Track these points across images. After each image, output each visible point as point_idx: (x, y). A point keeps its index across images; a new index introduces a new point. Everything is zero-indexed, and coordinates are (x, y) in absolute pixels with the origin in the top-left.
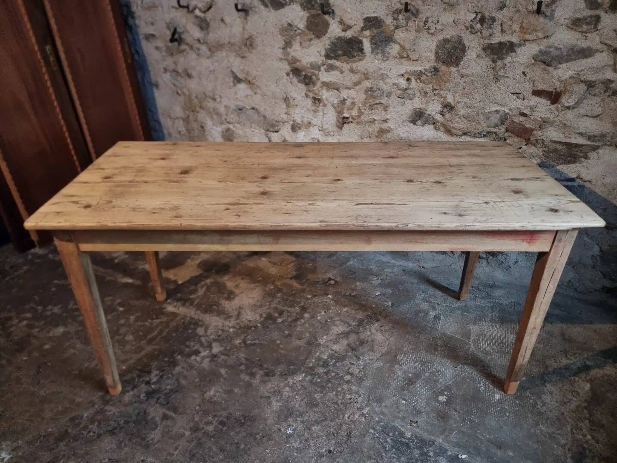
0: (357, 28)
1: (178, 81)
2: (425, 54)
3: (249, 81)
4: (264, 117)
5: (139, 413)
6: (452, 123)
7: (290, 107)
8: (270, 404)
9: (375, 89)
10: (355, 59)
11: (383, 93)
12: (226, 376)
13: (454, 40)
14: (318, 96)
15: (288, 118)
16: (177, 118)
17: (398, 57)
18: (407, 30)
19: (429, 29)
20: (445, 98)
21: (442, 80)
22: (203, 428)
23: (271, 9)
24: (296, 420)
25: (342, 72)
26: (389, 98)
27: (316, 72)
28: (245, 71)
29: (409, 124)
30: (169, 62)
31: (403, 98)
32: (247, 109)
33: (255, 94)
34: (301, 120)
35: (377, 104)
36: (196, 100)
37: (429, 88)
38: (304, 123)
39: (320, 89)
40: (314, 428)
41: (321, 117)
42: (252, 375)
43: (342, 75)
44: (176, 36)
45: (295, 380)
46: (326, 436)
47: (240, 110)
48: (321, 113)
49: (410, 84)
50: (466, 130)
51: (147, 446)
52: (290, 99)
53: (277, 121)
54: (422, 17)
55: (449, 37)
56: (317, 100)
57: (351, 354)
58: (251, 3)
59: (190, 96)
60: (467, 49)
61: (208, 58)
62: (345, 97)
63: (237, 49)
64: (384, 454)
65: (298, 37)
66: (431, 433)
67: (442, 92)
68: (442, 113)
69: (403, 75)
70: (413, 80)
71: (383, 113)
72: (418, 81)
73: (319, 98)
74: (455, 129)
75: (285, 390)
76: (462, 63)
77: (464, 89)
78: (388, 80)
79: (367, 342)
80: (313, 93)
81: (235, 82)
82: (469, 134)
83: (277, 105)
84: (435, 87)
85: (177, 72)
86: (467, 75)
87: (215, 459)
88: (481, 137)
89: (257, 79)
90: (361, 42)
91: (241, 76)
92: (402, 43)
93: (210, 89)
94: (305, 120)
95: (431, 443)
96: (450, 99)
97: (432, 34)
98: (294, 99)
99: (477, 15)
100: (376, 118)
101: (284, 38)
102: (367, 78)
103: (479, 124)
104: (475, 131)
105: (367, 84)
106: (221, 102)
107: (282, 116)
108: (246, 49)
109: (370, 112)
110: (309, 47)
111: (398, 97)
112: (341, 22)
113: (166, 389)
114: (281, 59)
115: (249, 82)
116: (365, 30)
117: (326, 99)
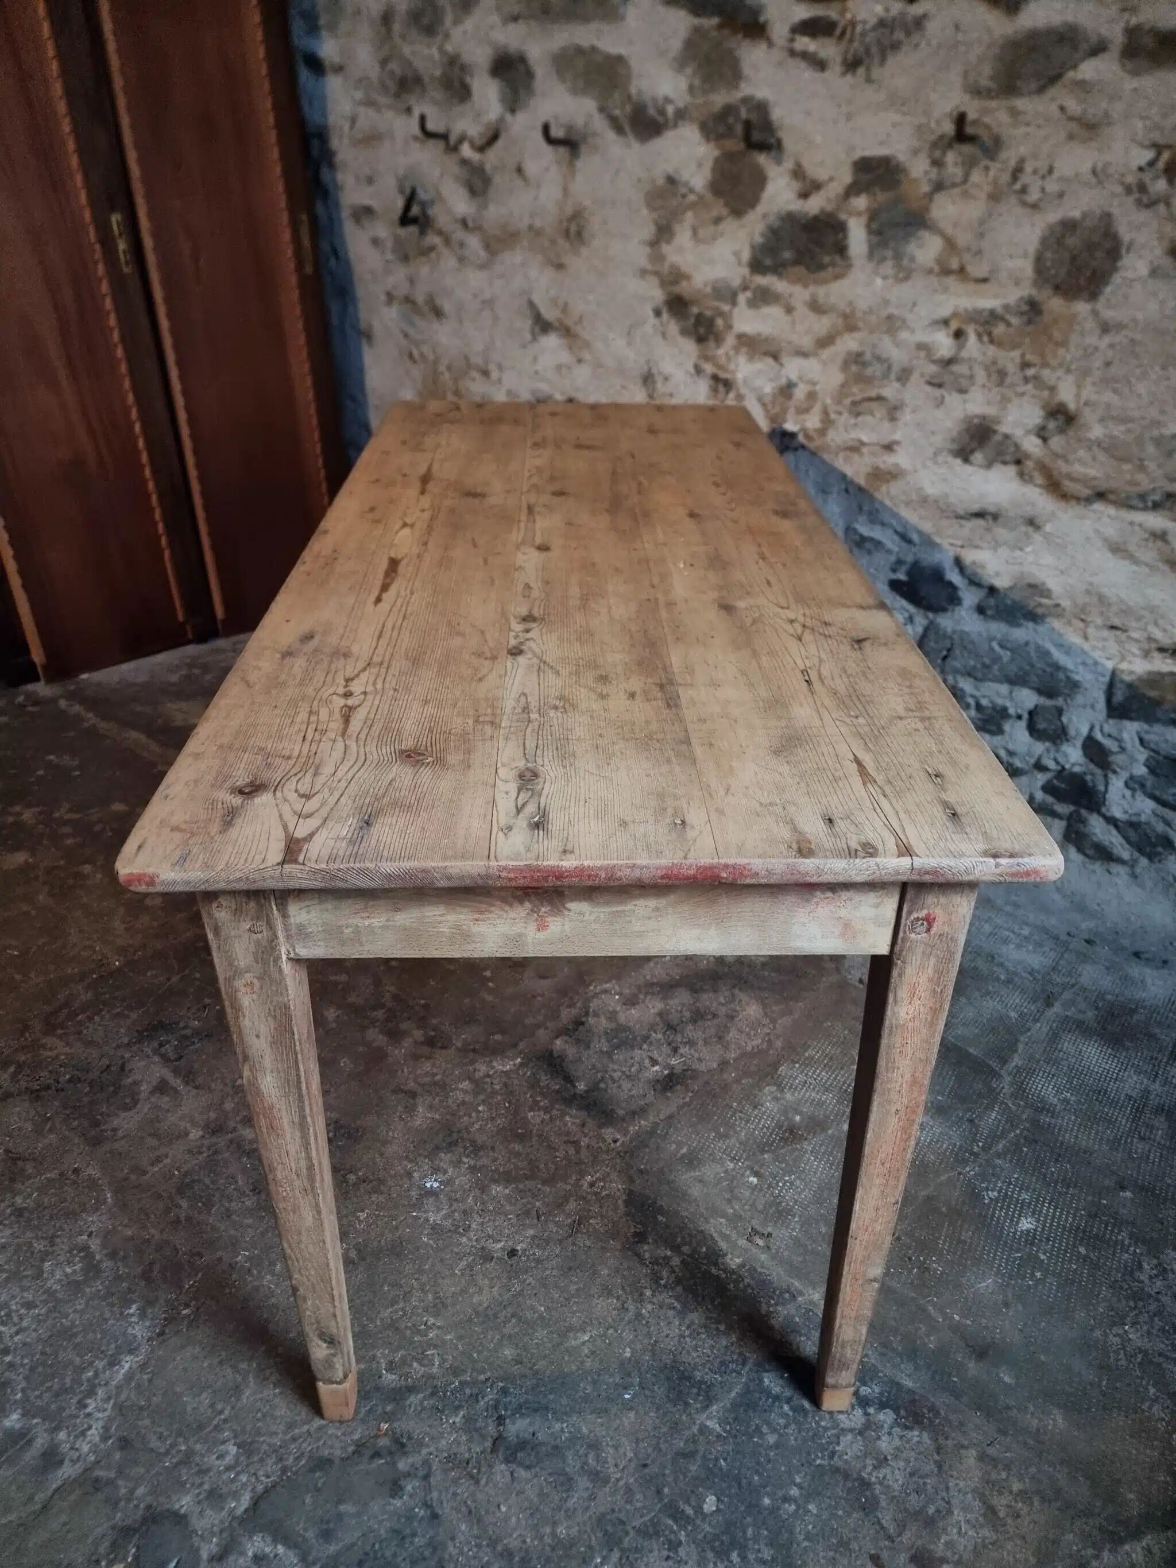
0: (835, 189)
1: (413, 325)
2: (1010, 264)
3: (567, 329)
5: (108, 1066)
6: (1067, 461)
7: (655, 399)
8: (411, 1109)
9: (868, 357)
10: (823, 275)
11: (889, 368)
12: (334, 1025)
13: (1088, 223)
14: (726, 370)
17: (937, 269)
18: (966, 195)
19: (1024, 190)
20: (1053, 389)
21: (1050, 338)
22: (235, 1129)
23: (631, 137)
24: (460, 1161)
25: (789, 310)
26: (903, 385)
27: (726, 308)
28: (560, 302)
29: (950, 459)
30: (398, 278)
31: (940, 386)
32: (556, 402)
33: (579, 361)
35: (870, 399)
36: (447, 375)
37: (1012, 360)
39: (732, 353)
40: (497, 1189)
42: (395, 1035)
43: (788, 318)
44: (415, 210)
45: (493, 1068)
46: (518, 1216)
49: (961, 347)
50: (1103, 486)
51: (96, 1142)
52: (657, 377)
54: (1010, 156)
55: (1076, 214)
56: (721, 384)
57: (660, 1036)
58: (586, 125)
59: (436, 362)
60: (1123, 251)
61: (482, 267)
62: (794, 377)
63: (546, 243)
64: (648, 1293)
65: (689, 215)
66: (794, 1270)
67: (1046, 373)
68: (1042, 433)
69: (946, 322)
70: (972, 339)
71: (886, 425)
72: (985, 338)
73: (727, 376)
74: (1072, 479)
75: (460, 1086)
76: (1108, 289)
77: (1108, 364)
78: (904, 335)
79: (715, 1016)
80: (714, 365)
81: (537, 329)
82: (1111, 497)
83: (625, 392)
84: (1029, 357)
85: (414, 303)
86: (1120, 327)
87: (234, 1204)
88: (1145, 509)
89: (584, 322)
90: (841, 228)
91: (549, 314)
92: (949, 231)
93: (478, 347)
95: (787, 1296)
96: (1067, 394)
97: (1034, 206)
98: (666, 379)
99: (1159, 154)
100: (865, 439)
101: (655, 215)
102: (851, 328)
103: (1142, 468)
104: (1128, 488)
105: (850, 343)
106: (500, 381)
108: (567, 245)
109: (852, 421)
110: (714, 239)
111: (930, 383)
112: (798, 173)
113: (186, 1027)
114: (643, 273)
115: (567, 332)
116: (858, 194)
117: (745, 381)
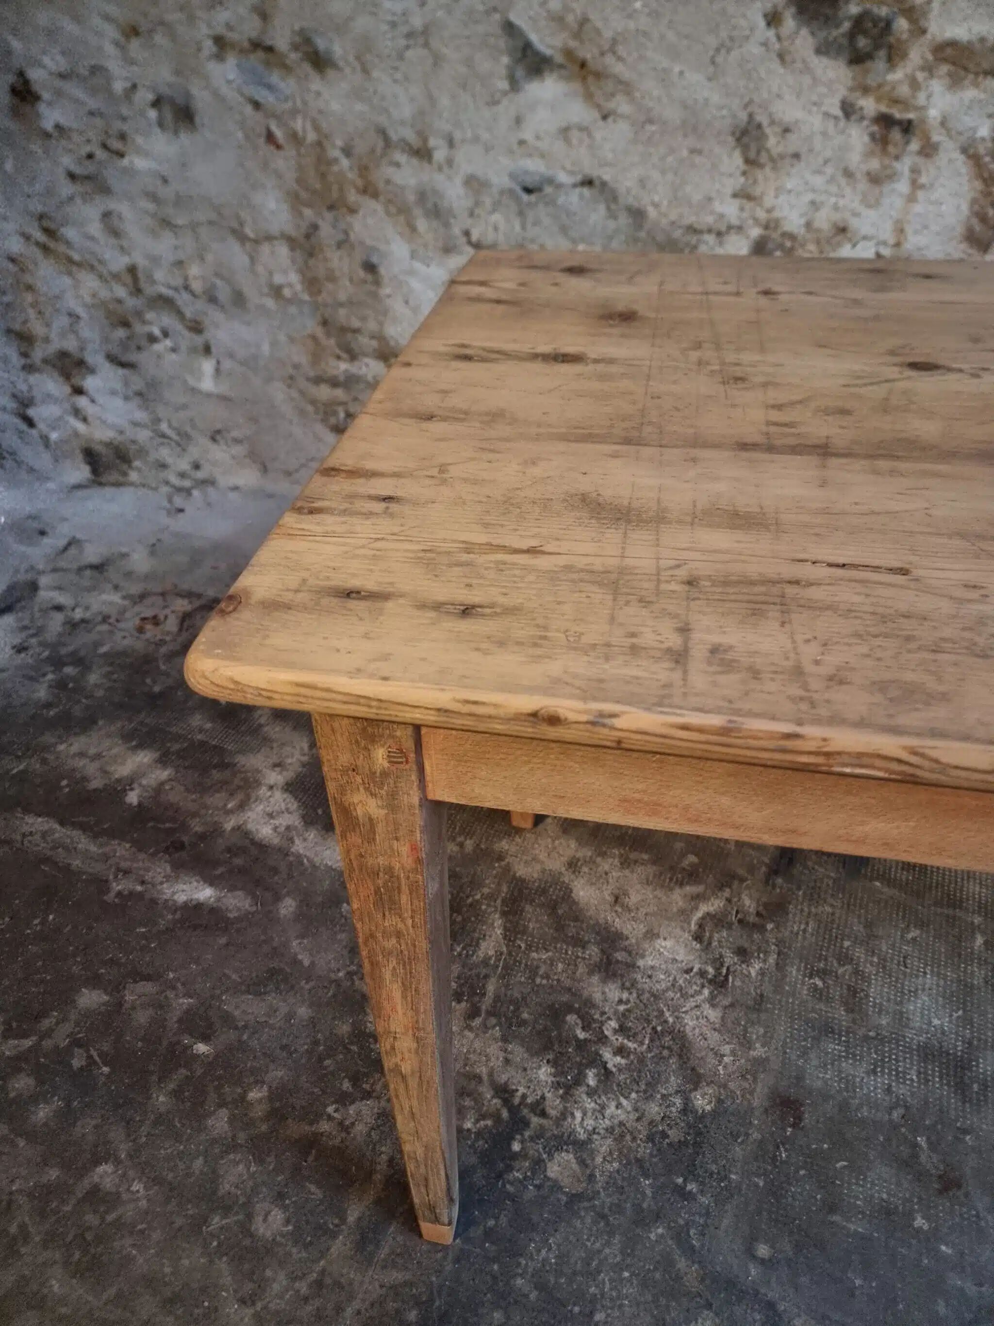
1: (270, 87)
3: (583, 65)
4: (637, 215)
7: (761, 166)
14: (907, 107)
15: (745, 215)
16: (269, 238)
28: (570, 18)
32: (559, 186)
33: (605, 117)
34: (803, 221)
36: (345, 162)
38: (818, 230)
39: (920, 76)
41: (899, 203)
47: (528, 191)
48: (903, 186)
52: (768, 131)
53: (692, 230)
56: (896, 130)
73: (911, 116)
80: (878, 100)
81: (520, 73)
83: (697, 159)
85: (270, 49)
89: (621, 50)
91: (548, 42)
93: (406, 111)
94: (823, 220)
98: (786, 130)
106: (450, 162)
107: (718, 207)
115: (582, 70)
117: (943, 124)
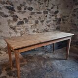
0: (23, 20)
6: (39, 31)
10: (23, 24)
11: (28, 29)
17: (29, 23)
23: (4, 17)
27: (16, 27)
31: (31, 29)
41: (17, 34)
54: (32, 18)
55: (36, 20)
56: (16, 32)
62: (22, 30)
69: (31, 26)
76: (38, 23)
84: (35, 27)
96: (38, 28)
98: (11, 32)
101: (8, 22)
102: (25, 27)
107: (9, 36)
